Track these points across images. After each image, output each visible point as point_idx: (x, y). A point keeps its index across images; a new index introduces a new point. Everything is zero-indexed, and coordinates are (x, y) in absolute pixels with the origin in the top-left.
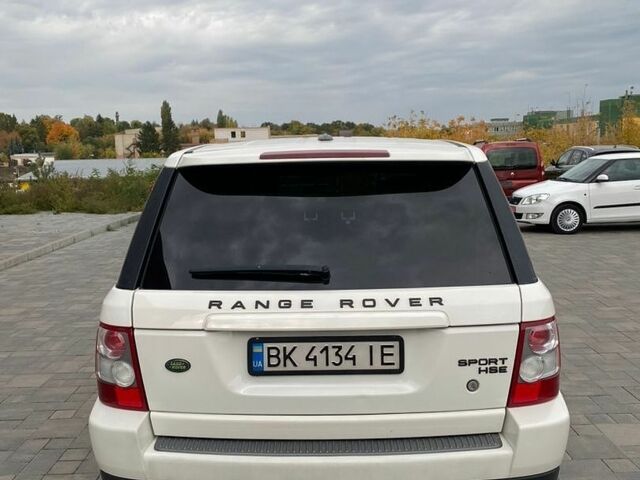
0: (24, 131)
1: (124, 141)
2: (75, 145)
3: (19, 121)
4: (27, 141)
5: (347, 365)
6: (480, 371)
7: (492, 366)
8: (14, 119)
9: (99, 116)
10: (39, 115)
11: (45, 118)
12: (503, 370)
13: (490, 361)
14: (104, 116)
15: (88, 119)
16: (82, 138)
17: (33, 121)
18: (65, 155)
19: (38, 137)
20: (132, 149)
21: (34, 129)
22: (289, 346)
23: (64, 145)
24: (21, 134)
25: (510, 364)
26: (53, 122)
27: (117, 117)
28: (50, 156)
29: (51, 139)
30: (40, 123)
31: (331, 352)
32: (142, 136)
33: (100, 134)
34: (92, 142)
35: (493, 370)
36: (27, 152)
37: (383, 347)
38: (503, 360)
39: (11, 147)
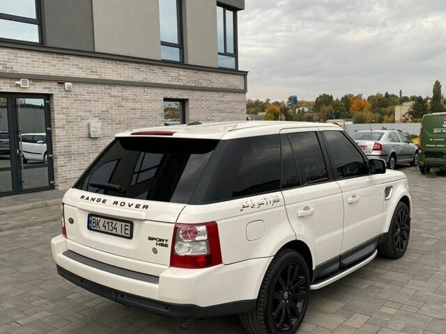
0: (336, 105)
1: (401, 111)
2: (367, 114)
3: (334, 99)
4: (338, 111)
5: (114, 232)
6: (157, 244)
7: (162, 243)
8: (332, 97)
9: (387, 93)
10: (347, 94)
11: (351, 96)
12: (166, 246)
13: (160, 240)
14: (390, 93)
15: (379, 95)
16: (373, 109)
17: (343, 99)
18: (360, 121)
19: (344, 108)
20: (407, 116)
21: (343, 104)
22: (99, 219)
23: (360, 113)
24: (334, 107)
25: (170, 243)
26: (356, 98)
27: (401, 94)
28: (350, 121)
29: (353, 109)
30: (347, 99)
31: (110, 224)
32: (415, 107)
33: (385, 105)
34: (379, 112)
35: (162, 245)
36: (336, 118)
37: (125, 225)
38: (167, 241)
39: (327, 116)
